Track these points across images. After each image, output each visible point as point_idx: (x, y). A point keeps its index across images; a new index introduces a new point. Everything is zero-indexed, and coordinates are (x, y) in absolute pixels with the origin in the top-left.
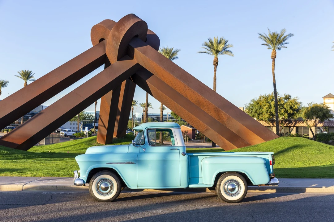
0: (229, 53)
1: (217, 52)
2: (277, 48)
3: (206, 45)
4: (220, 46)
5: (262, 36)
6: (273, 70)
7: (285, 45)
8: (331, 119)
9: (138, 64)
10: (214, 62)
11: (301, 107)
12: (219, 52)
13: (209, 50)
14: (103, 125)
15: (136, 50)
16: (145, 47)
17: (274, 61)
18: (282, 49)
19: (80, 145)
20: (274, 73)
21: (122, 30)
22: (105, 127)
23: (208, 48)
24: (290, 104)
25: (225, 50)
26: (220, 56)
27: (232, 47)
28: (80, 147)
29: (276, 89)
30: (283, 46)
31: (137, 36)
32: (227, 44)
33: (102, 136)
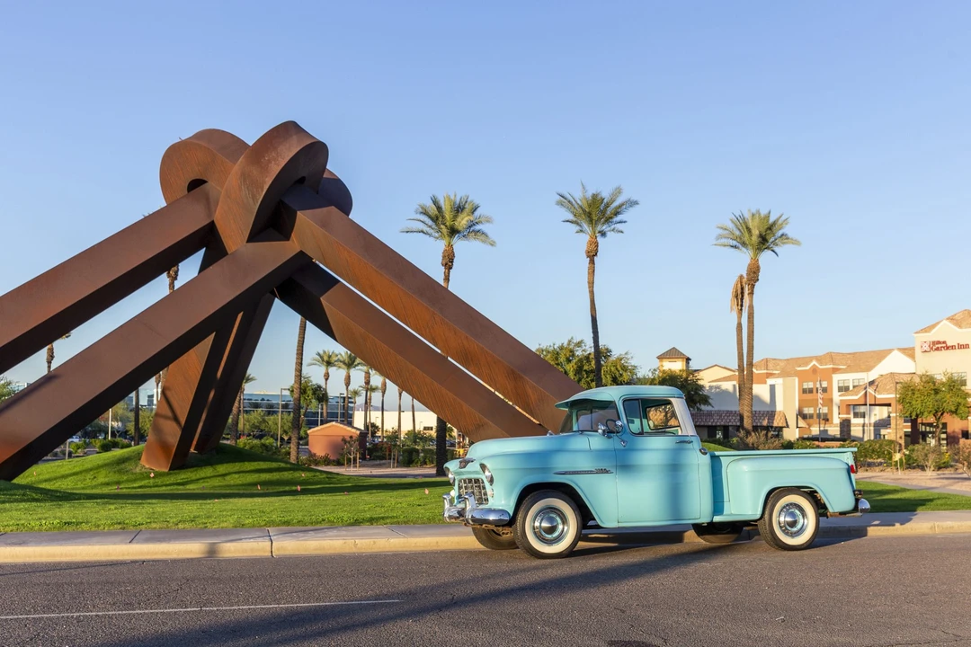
0: (483, 237)
1: (453, 232)
2: (599, 232)
3: (425, 213)
4: (461, 216)
5: (564, 201)
6: (591, 284)
7: (619, 226)
8: (704, 408)
9: (301, 253)
10: (444, 257)
11: (635, 377)
12: (458, 232)
13: (430, 227)
14: (170, 414)
15: (301, 216)
16: (325, 209)
17: (592, 262)
18: (609, 234)
19: (92, 473)
20: (592, 293)
21: (269, 161)
22: (176, 419)
23: (430, 222)
24: (613, 369)
25: (473, 231)
26: (459, 245)
27: (488, 221)
28: (95, 477)
29: (597, 332)
30: (613, 227)
31: (302, 180)
32: (477, 213)
33: (164, 446)
